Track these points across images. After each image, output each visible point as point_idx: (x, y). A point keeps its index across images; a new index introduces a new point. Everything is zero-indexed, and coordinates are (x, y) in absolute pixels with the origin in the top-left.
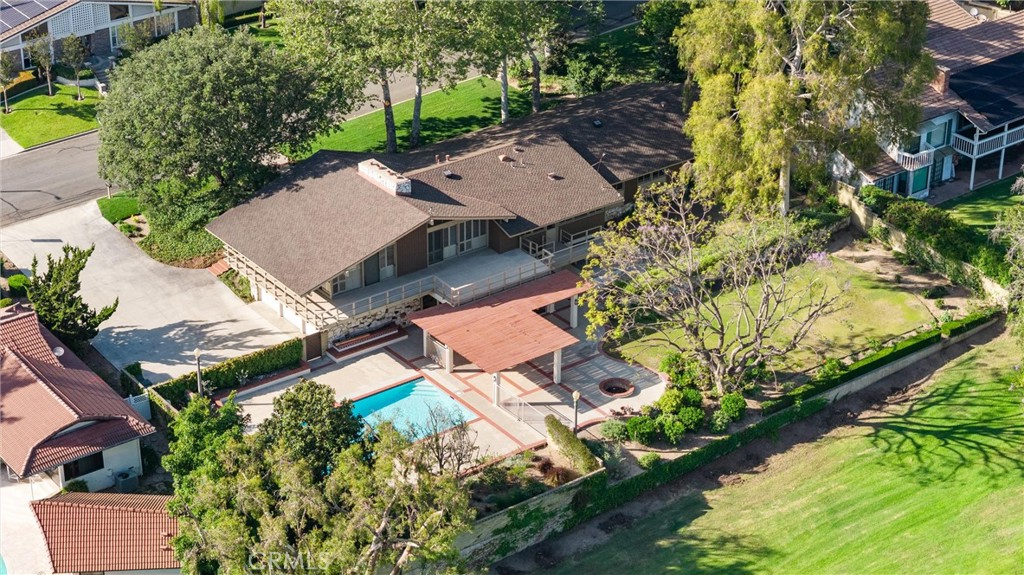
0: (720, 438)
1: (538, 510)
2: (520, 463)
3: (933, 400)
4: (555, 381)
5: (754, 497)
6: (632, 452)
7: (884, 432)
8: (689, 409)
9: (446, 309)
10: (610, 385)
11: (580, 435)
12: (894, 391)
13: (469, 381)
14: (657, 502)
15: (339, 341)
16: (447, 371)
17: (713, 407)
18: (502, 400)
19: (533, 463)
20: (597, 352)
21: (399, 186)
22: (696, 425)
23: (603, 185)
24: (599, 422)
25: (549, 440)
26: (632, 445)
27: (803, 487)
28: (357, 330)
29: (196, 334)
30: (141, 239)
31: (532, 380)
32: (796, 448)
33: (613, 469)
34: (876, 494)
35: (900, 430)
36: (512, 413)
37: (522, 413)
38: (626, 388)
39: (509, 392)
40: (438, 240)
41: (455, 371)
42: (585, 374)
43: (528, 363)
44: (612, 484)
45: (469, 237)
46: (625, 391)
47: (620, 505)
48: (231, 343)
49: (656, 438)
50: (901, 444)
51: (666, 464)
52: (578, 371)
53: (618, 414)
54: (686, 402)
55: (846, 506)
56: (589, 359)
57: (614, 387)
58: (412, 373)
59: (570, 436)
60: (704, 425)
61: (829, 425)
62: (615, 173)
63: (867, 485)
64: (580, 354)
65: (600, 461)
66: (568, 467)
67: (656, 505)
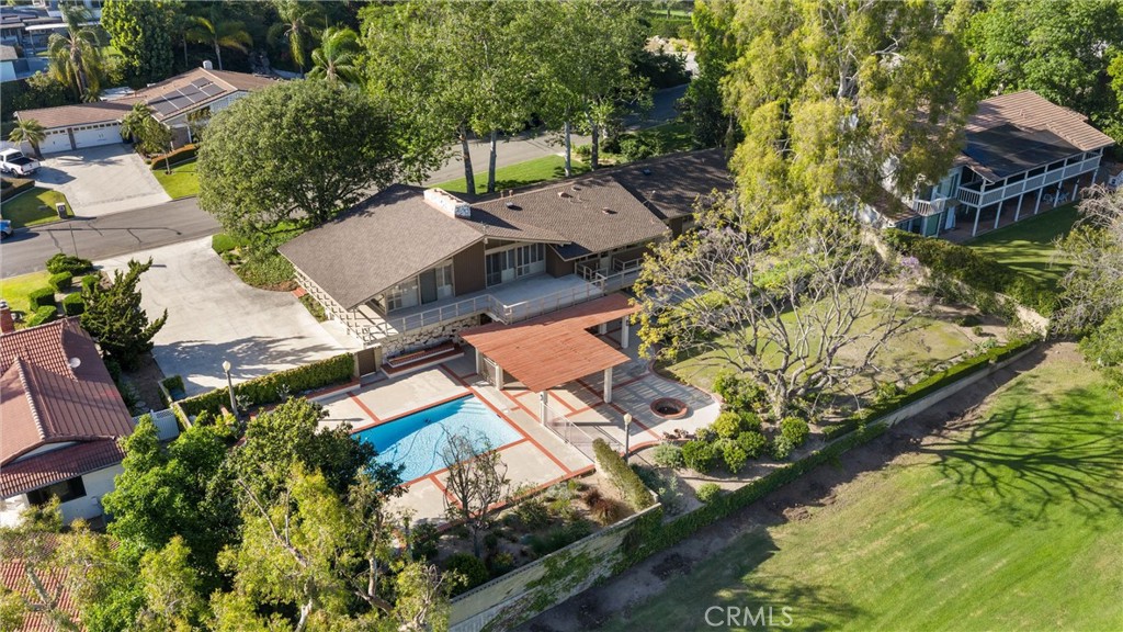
0: (783, 466)
1: (581, 556)
2: (565, 493)
3: (993, 426)
4: (606, 400)
5: (826, 536)
6: (687, 481)
7: (952, 461)
8: (748, 434)
9: (500, 326)
10: (661, 405)
11: (631, 460)
12: (952, 416)
13: (518, 399)
14: (718, 539)
15: (394, 357)
16: (497, 389)
17: (771, 430)
18: (550, 419)
19: (580, 493)
20: (647, 372)
21: (457, 208)
22: (757, 451)
23: (653, 219)
24: (651, 446)
25: (598, 466)
26: (688, 473)
27: (880, 524)
28: (412, 346)
29: (259, 348)
30: (238, 266)
31: (582, 399)
32: (861, 476)
33: (668, 504)
34: (965, 536)
35: (968, 459)
36: (559, 434)
37: (569, 435)
38: (679, 409)
39: (558, 411)
40: (496, 263)
41: (505, 389)
42: (635, 393)
43: (578, 380)
44: (668, 520)
45: (527, 262)
46: (676, 412)
47: (677, 544)
48: (289, 358)
49: (714, 465)
50: (973, 474)
51: (727, 496)
52: (628, 390)
53: (672, 437)
54: (744, 426)
55: (935, 550)
56: (639, 379)
57: (666, 408)
58: (462, 390)
59: (619, 462)
60: (766, 452)
61: (893, 452)
62: (664, 211)
63: (951, 524)
64: (631, 374)
65: (655, 495)
66: (618, 498)
67: (716, 544)
